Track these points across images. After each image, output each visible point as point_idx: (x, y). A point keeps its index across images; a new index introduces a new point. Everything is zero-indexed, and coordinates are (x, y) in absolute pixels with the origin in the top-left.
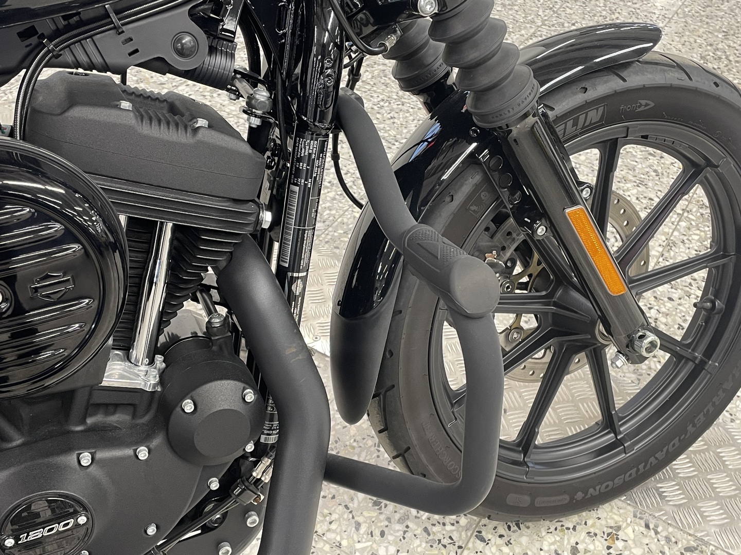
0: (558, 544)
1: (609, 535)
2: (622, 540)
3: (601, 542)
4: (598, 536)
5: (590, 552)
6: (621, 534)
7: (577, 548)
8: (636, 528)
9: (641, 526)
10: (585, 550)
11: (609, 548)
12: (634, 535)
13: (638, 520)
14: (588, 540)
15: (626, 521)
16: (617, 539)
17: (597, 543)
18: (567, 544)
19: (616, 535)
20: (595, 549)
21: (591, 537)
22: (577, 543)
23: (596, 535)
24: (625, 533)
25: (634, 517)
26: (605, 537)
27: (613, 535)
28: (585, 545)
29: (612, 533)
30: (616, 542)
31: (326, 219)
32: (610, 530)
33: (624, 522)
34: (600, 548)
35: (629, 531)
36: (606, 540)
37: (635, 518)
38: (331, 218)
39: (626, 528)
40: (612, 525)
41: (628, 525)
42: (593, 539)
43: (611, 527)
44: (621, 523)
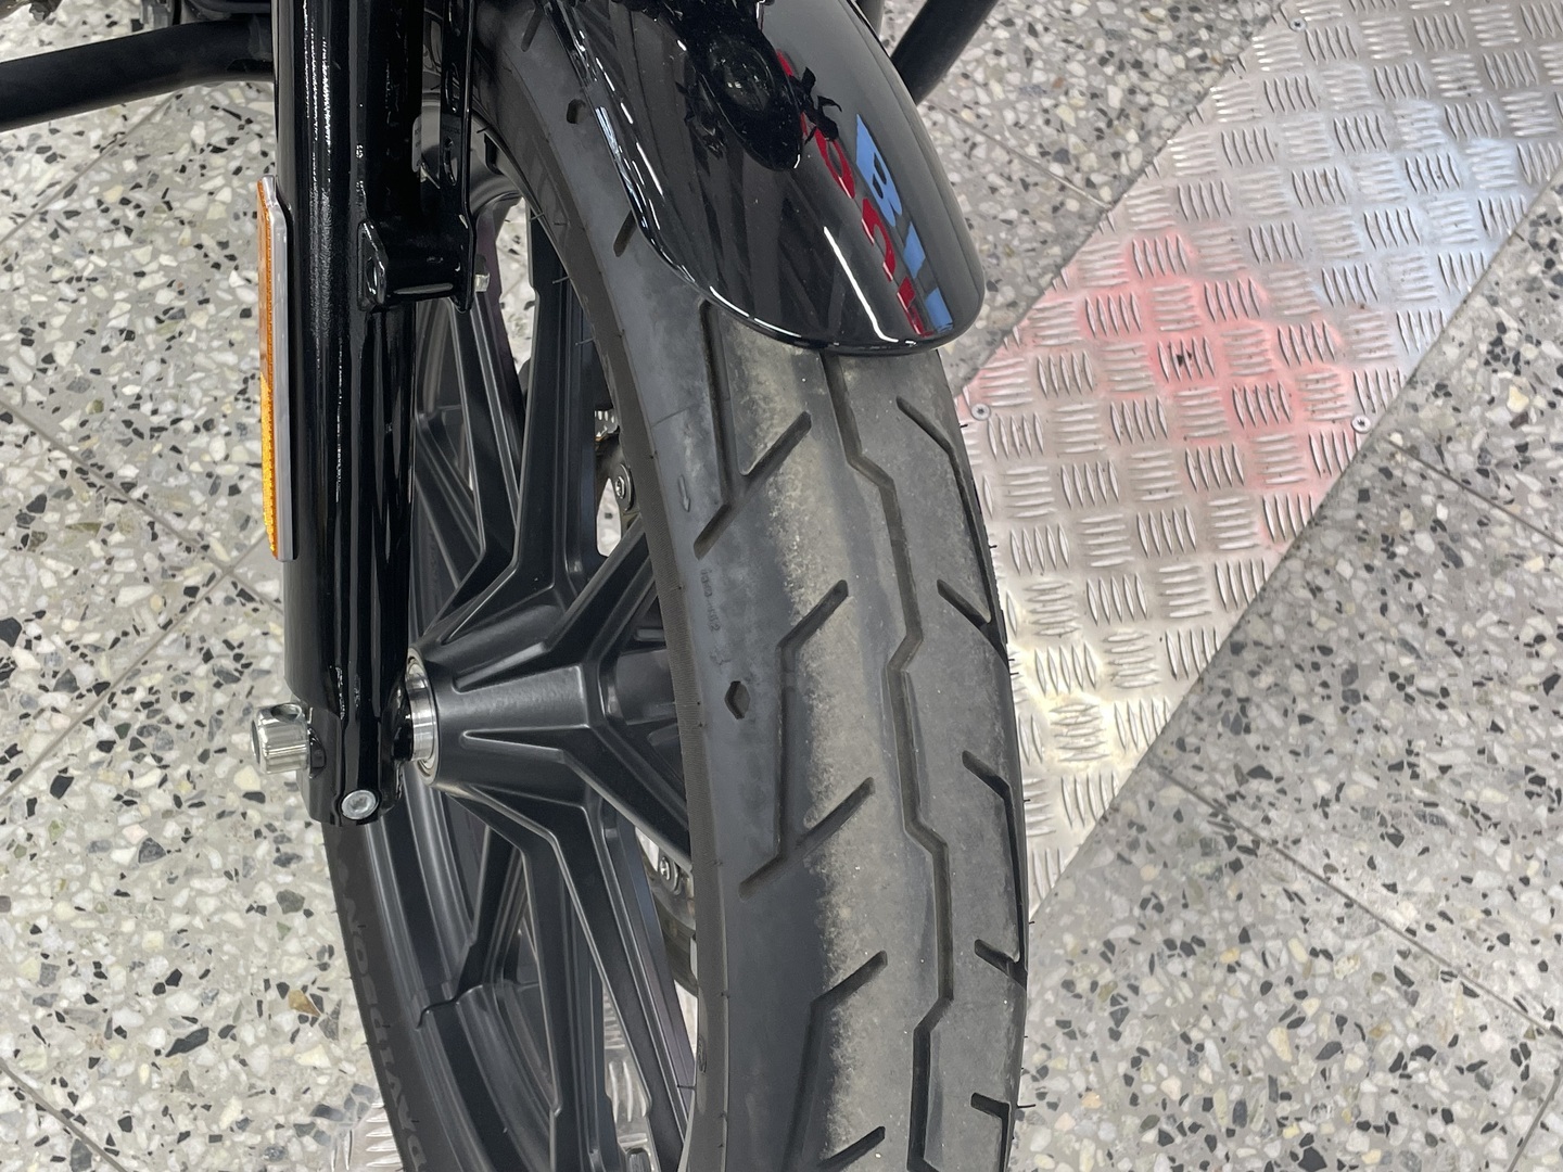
0: (315, 869)
1: (318, 1001)
2: (297, 1031)
3: (302, 973)
4: (317, 972)
5: (282, 938)
6: (311, 1033)
7: (297, 910)
8: (323, 1080)
9: (326, 1095)
10: (289, 929)
11: (283, 989)
12: (306, 1067)
13: (346, 1091)
14: (313, 943)
15: (349, 1061)
16: (302, 1019)
17: (301, 964)
18: (312, 891)
19: (314, 1020)
20: (285, 953)
21: (320, 954)
22: (308, 914)
23: (324, 967)
24: (314, 1046)
25: (356, 1085)
26: (313, 990)
27: (314, 1012)
28: (301, 931)
29: (322, 1010)
30: (295, 1013)
31: (1497, 480)
32: (329, 1008)
33: (346, 1052)
34: (285, 965)
35: (318, 1058)
36: (305, 989)
37: (351, 1085)
38: (1503, 492)
39: (328, 1052)
40: (343, 1020)
41: (336, 1061)
42: (314, 956)
43: (336, 1013)
44: (344, 1044)
